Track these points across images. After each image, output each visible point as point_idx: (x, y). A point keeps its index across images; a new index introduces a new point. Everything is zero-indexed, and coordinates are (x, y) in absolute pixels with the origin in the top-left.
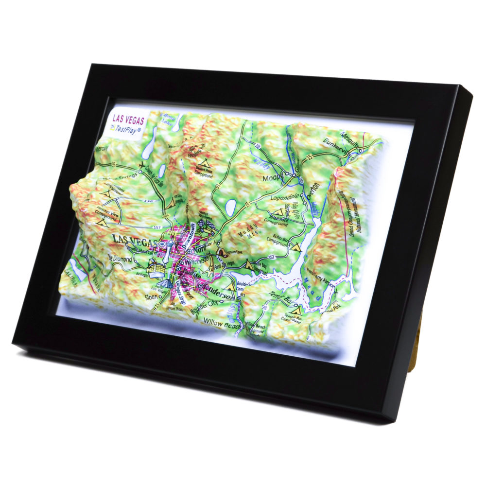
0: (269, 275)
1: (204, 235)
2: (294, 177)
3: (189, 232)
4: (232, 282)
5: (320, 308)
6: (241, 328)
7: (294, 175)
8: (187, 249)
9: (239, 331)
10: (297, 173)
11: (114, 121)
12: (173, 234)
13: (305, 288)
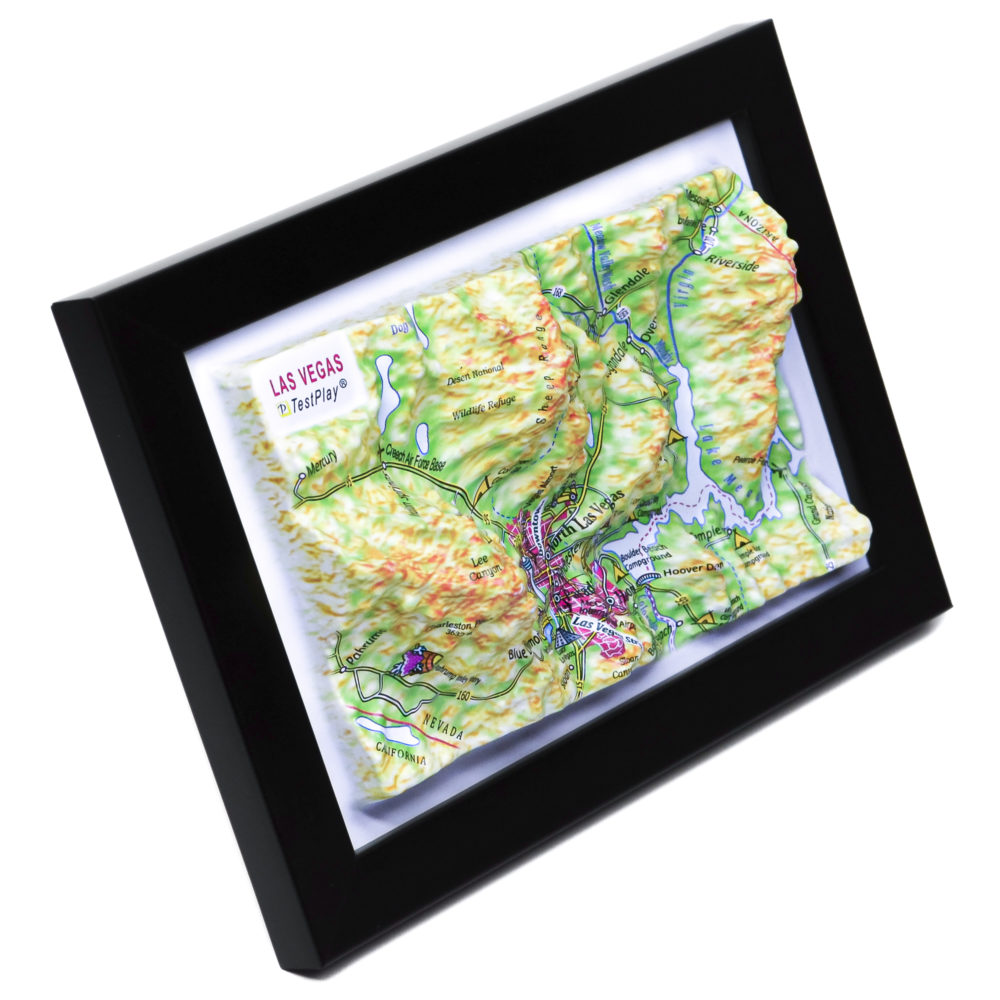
0: (664, 510)
1: (558, 509)
2: (606, 314)
3: (529, 521)
4: (613, 562)
5: (764, 511)
6: (674, 629)
7: (604, 312)
8: (544, 554)
9: (672, 637)
10: (608, 306)
11: (277, 394)
12: (519, 542)
13: (728, 495)
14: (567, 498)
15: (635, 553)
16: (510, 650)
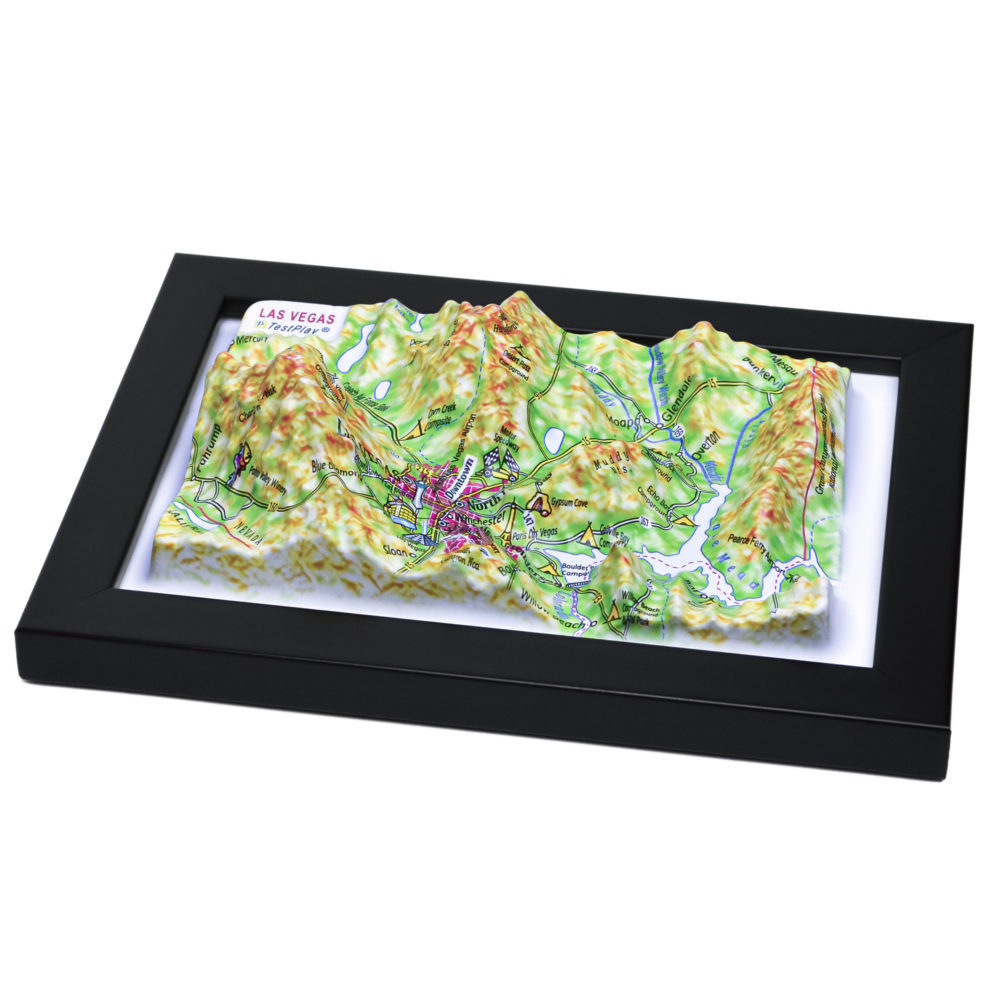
1: (491, 481)
2: (660, 429)
3: (455, 477)
4: (551, 563)
6: (586, 627)
7: (659, 426)
8: (454, 499)
9: (581, 631)
10: (665, 423)
11: (261, 316)
12: (425, 472)
13: (719, 573)
14: (506, 477)
15: (580, 567)
16: (313, 461)
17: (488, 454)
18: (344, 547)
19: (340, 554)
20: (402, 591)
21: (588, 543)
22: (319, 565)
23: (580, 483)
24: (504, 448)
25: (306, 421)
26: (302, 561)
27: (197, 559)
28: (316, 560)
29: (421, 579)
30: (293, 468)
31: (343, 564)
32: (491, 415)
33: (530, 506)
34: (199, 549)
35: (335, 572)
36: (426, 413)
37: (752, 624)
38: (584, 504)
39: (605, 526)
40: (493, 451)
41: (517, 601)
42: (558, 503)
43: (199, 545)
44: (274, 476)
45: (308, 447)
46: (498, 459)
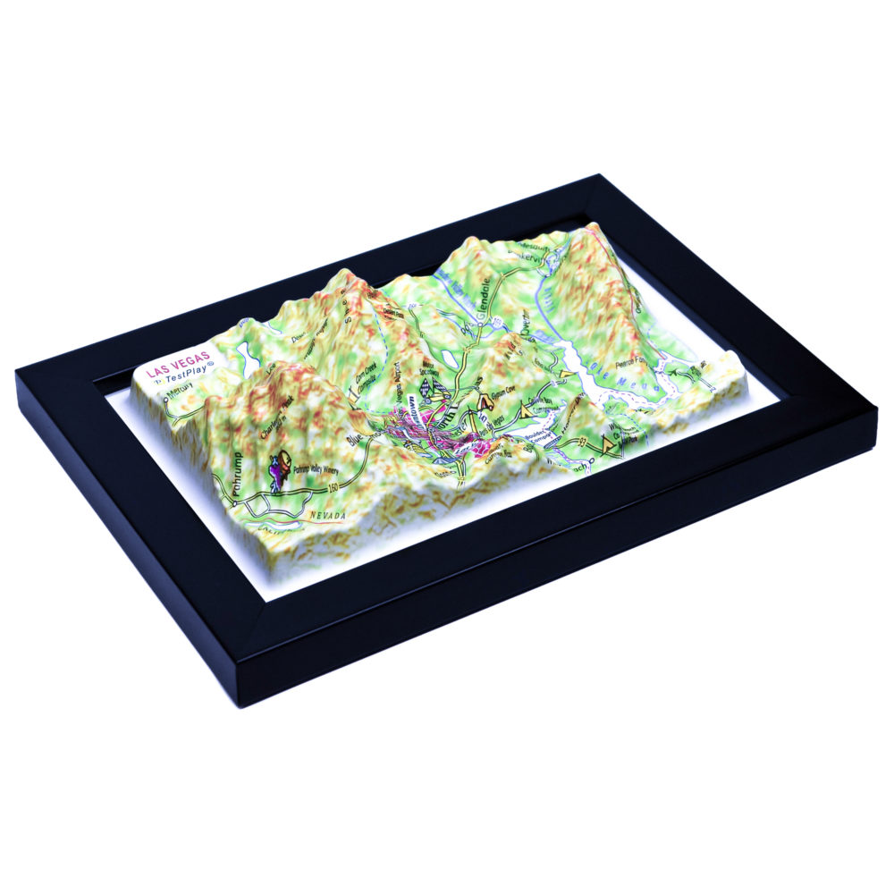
0: (562, 408)
2: (482, 326)
3: (407, 415)
6: (588, 466)
7: (480, 324)
8: (425, 428)
9: (588, 470)
10: (482, 321)
12: (391, 419)
13: (627, 393)
14: (442, 398)
15: (538, 433)
16: (348, 438)
17: (422, 387)
18: (417, 486)
19: (415, 493)
20: (465, 499)
21: (527, 416)
22: (400, 510)
23: (504, 375)
24: (429, 377)
25: (331, 410)
26: (387, 513)
27: (309, 551)
28: (397, 507)
29: (476, 484)
30: (337, 450)
31: (418, 500)
32: (411, 357)
33: (479, 408)
34: (310, 542)
35: (413, 509)
36: (354, 380)
37: (703, 405)
38: (512, 388)
39: (532, 398)
40: (424, 383)
41: (545, 467)
42: (497, 396)
43: (309, 538)
44: (323, 463)
45: (340, 429)
46: (429, 387)
